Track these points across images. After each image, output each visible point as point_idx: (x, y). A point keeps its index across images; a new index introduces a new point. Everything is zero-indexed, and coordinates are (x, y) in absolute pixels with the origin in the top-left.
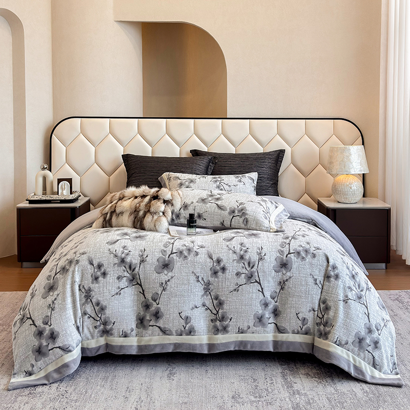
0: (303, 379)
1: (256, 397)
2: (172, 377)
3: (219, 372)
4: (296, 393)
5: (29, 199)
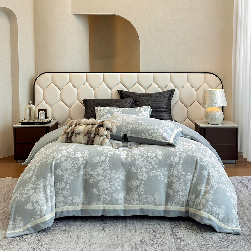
0: (183, 231)
1: (154, 241)
2: (104, 229)
3: (133, 226)
5: (21, 122)
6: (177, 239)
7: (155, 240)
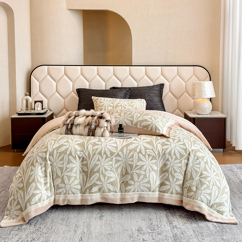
0: (178, 219)
2: (102, 218)
3: (129, 215)
4: (175, 227)
5: (18, 113)
6: (173, 227)
7: (152, 229)
